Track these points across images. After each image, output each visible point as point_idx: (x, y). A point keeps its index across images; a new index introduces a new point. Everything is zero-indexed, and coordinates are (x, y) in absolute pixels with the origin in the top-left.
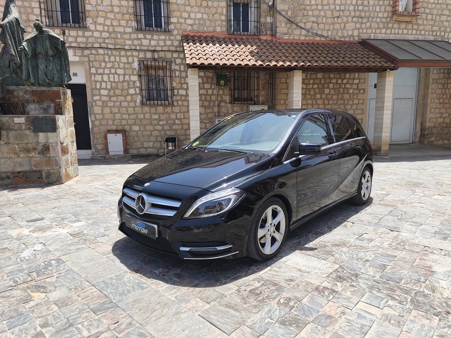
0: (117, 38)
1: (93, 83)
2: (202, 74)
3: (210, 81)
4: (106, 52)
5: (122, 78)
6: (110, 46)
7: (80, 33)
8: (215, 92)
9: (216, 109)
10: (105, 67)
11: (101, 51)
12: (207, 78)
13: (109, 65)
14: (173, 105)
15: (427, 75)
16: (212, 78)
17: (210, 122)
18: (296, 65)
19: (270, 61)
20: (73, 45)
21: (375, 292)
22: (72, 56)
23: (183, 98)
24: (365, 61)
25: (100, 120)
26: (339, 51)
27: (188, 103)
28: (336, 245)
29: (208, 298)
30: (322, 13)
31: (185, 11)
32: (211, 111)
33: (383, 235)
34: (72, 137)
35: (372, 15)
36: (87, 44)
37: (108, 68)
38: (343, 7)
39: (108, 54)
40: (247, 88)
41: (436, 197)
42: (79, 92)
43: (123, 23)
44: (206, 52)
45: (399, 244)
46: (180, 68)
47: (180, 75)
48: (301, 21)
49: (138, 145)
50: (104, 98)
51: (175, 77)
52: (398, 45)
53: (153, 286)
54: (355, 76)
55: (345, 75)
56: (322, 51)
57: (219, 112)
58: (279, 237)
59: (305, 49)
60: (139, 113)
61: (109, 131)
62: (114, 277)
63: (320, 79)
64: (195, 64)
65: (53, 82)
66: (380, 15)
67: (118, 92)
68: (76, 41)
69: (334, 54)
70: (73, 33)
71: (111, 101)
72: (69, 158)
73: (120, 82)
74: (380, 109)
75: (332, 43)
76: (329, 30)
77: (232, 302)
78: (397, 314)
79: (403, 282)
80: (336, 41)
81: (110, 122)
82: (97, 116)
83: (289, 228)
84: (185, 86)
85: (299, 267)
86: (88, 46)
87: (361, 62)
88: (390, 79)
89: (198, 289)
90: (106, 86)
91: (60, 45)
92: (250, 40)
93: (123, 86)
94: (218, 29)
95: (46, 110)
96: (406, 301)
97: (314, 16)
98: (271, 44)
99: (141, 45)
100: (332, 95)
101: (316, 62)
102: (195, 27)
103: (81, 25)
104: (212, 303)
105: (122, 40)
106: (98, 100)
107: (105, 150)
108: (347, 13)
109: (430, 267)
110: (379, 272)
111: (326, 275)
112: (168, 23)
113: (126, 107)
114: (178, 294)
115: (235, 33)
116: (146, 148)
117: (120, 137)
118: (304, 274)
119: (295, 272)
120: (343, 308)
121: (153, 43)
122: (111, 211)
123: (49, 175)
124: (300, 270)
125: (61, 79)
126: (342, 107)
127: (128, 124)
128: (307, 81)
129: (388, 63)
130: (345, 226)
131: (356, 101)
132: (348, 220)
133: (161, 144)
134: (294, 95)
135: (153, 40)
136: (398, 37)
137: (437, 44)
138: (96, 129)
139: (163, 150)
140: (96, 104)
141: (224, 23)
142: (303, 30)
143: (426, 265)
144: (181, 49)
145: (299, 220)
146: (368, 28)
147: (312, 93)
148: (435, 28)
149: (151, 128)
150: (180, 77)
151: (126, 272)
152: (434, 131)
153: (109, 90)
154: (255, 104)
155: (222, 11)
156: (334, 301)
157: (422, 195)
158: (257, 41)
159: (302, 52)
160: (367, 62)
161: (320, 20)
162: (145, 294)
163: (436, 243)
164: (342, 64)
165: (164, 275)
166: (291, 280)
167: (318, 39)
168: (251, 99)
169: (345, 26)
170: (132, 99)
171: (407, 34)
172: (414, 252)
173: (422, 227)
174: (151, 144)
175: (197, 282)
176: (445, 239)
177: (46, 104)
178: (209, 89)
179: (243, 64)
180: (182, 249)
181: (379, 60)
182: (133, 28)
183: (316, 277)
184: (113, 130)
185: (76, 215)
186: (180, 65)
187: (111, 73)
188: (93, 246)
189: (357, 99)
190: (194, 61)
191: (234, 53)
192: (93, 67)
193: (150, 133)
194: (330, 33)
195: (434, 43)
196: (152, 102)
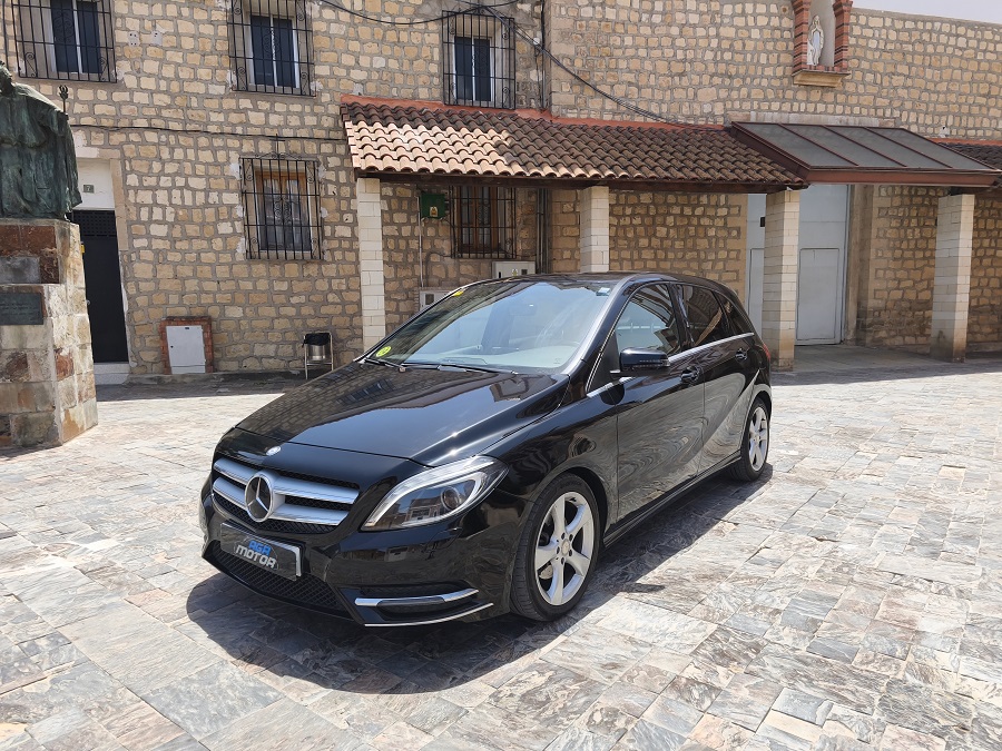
0: (188, 108)
1: (133, 210)
2: (388, 191)
3: (405, 206)
4: (163, 138)
5: (200, 198)
6: (174, 126)
7: (102, 94)
8: (418, 231)
9: (420, 270)
10: (162, 173)
11: (151, 137)
12: (400, 199)
13: (171, 168)
14: (321, 261)
15: (867, 199)
16: (411, 201)
17: (408, 298)
18: (596, 176)
19: (540, 166)
20: (85, 121)
21: (801, 686)
22: (81, 146)
23: (346, 245)
24: (740, 169)
25: (149, 294)
26: (686, 147)
27: (357, 257)
28: (705, 577)
29: (425, 719)
30: (648, 66)
31: (347, 52)
32: (410, 274)
33: (803, 550)
34: (81, 335)
35: (751, 72)
36: (118, 121)
37: (168, 175)
38: (690, 55)
39: (167, 143)
40: (490, 223)
41: (903, 461)
42: (99, 229)
43: (204, 73)
44: (398, 142)
45: (839, 569)
46: (337, 177)
47: (339, 193)
48: (603, 81)
49: (241, 350)
50: (158, 244)
51: (327, 196)
52: (806, 136)
53: (292, 695)
54: (719, 200)
55: (698, 198)
56: (649, 146)
57: (426, 277)
58: (581, 563)
59: (614, 140)
60: (243, 279)
61: (171, 320)
62: (195, 677)
63: (648, 206)
64: (373, 168)
65: (37, 205)
66: (769, 71)
67: (192, 230)
68: (92, 113)
69: (676, 154)
70: (85, 94)
71: (176, 250)
72: (76, 384)
73: (198, 207)
74: (773, 270)
75: (669, 128)
76: (662, 101)
77: (483, 725)
78: (855, 737)
79: (858, 658)
80: (678, 124)
81: (174, 299)
82: (142, 285)
83: (601, 541)
84: (349, 218)
85: (629, 634)
86: (121, 125)
87: (732, 171)
88: (794, 207)
89: (399, 698)
90: (164, 216)
91: (55, 123)
92: (495, 120)
93: (204, 217)
94: (423, 93)
95: (18, 273)
96: (872, 705)
97: (630, 72)
98: (541, 129)
99: (246, 124)
100: (674, 240)
101: (639, 169)
102: (371, 88)
103: (105, 76)
104: (436, 732)
105: (201, 112)
106: (145, 248)
107: (161, 364)
108: (699, 67)
109: (911, 622)
110: (804, 637)
111: (691, 650)
112: (308, 77)
113: (210, 264)
114: (354, 711)
115: (461, 102)
116: (260, 358)
117: (196, 332)
118: (642, 649)
119: (622, 645)
120: (735, 729)
121: (274, 120)
122: (180, 511)
123: (25, 425)
124: (631, 640)
125: (57, 199)
126: (694, 265)
127: (215, 304)
128: (618, 210)
129: (789, 174)
130: (720, 531)
131: (722, 254)
132: (724, 518)
133: (294, 348)
134: (594, 241)
135: (275, 112)
136: (806, 119)
137: (888, 134)
138: (138, 316)
139: (298, 363)
140: (139, 257)
141: (436, 81)
142: (608, 101)
143: (902, 618)
144: (340, 135)
145: (622, 522)
146: (743, 100)
147: (630, 235)
148: (880, 101)
149: (272, 312)
150: (338, 197)
151: (223, 663)
152: (885, 316)
153: (172, 225)
154: (507, 259)
155: (432, 53)
156: (715, 712)
157: (873, 457)
158: (508, 120)
159: (608, 146)
160: (745, 172)
161: (643, 80)
162: (273, 716)
163: (916, 565)
164: (694, 175)
165: (316, 666)
166: (615, 666)
167: (639, 119)
168: (498, 249)
169: (695, 95)
170: (225, 246)
171: (825, 113)
172: (872, 587)
173: (882, 529)
174: (271, 349)
175: (398, 680)
176: (934, 555)
177: (19, 259)
178: (404, 224)
179: (481, 170)
180: (360, 602)
181: (769, 168)
182: (226, 85)
183: (670, 656)
184: (181, 318)
185: (93, 521)
186: (337, 169)
187: (174, 186)
188: (138, 599)
189: (724, 248)
190: (371, 162)
191: (459, 146)
192: (132, 171)
193: (267, 324)
194: (664, 108)
195: (880, 132)
196: (273, 253)
